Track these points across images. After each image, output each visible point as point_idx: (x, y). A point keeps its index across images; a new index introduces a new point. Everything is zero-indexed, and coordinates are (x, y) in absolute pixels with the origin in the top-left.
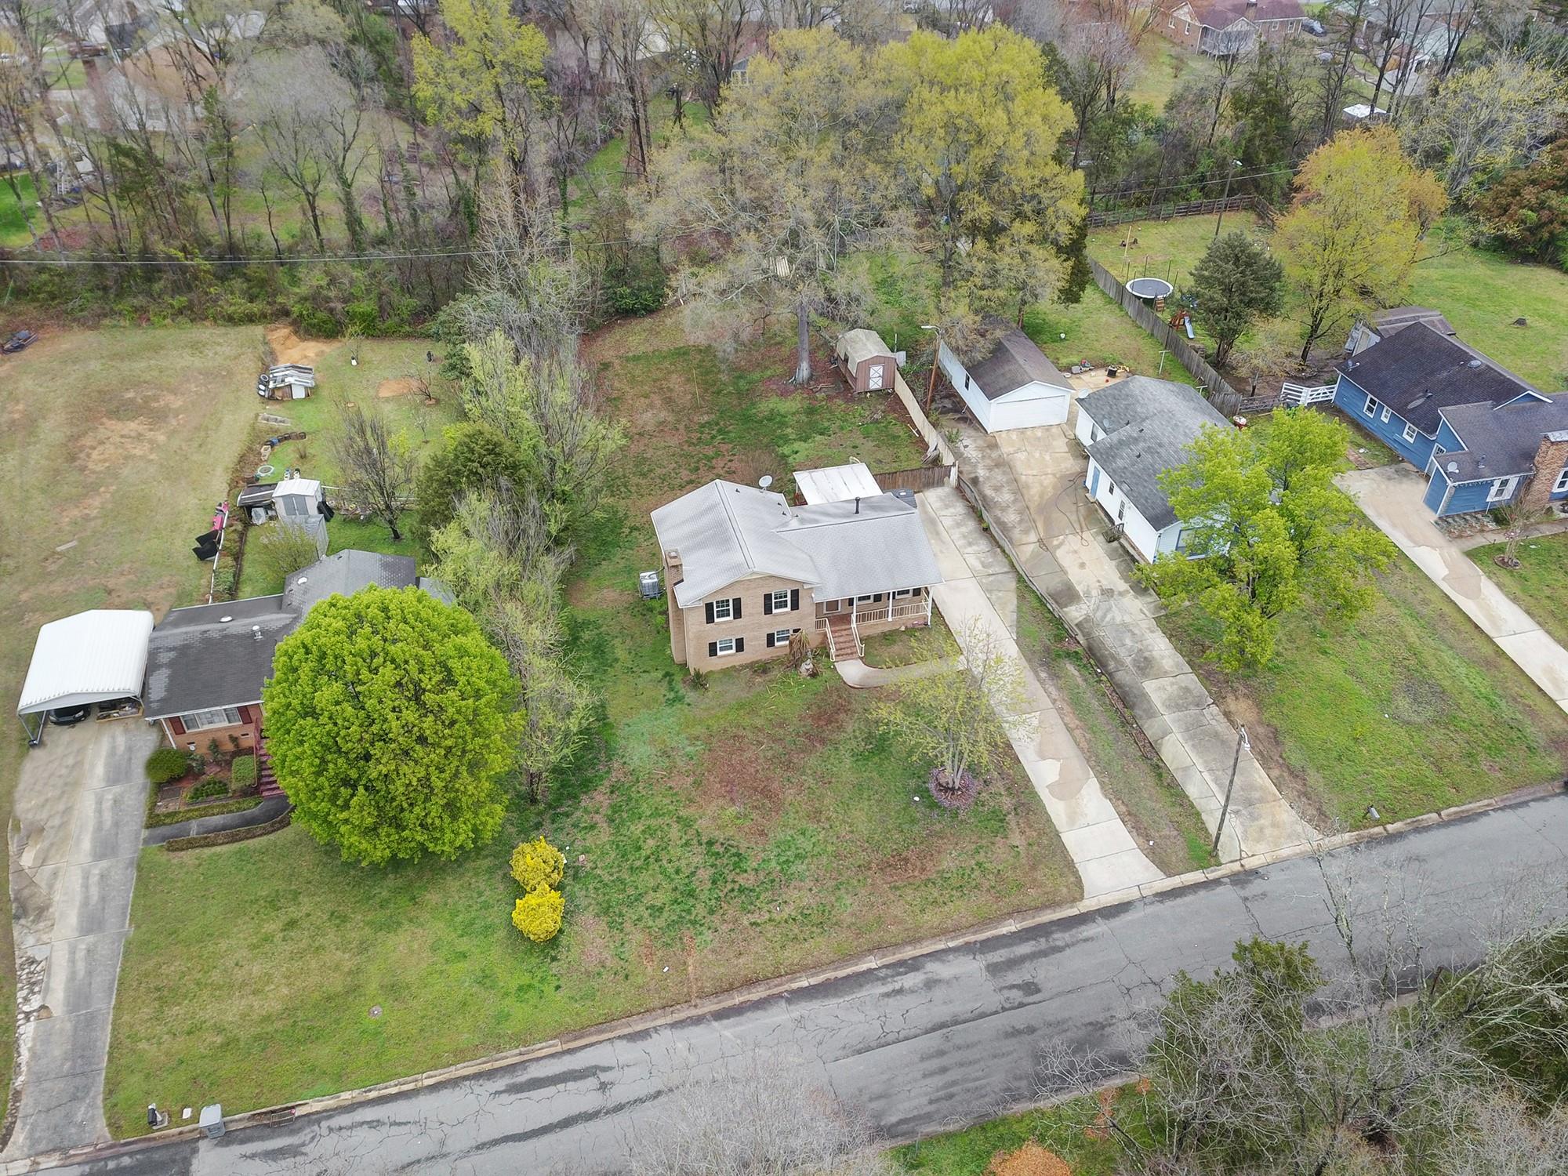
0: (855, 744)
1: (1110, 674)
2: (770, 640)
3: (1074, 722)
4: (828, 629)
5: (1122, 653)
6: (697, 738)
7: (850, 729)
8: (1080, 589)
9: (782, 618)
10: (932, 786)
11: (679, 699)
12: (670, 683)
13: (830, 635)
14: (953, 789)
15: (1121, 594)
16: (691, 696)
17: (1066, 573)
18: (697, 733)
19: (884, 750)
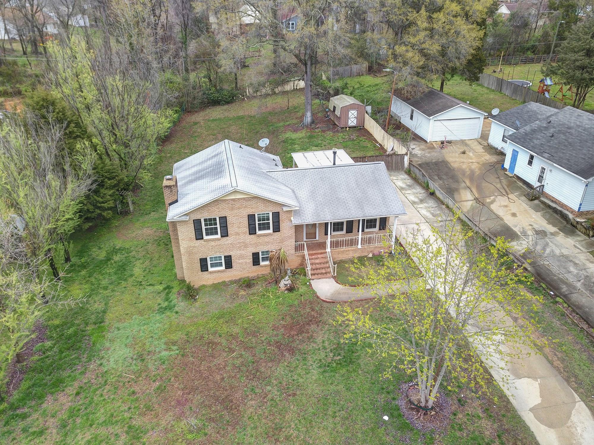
0: (323, 355)
1: (566, 296)
2: (256, 259)
4: (306, 252)
5: (571, 279)
6: (174, 343)
7: (319, 340)
8: (516, 230)
9: (266, 239)
10: (402, 403)
11: (170, 308)
12: (168, 294)
13: (307, 257)
14: (426, 409)
15: (552, 234)
16: (181, 305)
17: (502, 219)
18: (175, 338)
19: (351, 362)
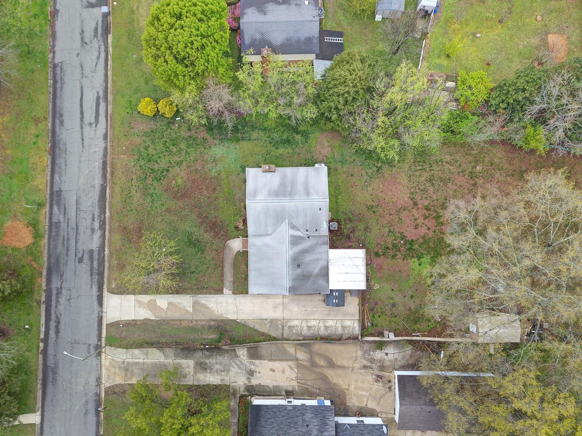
0: (197, 234)
1: (203, 350)
3: (184, 324)
5: (212, 360)
7: (205, 234)
8: (257, 361)
15: (249, 379)
17: (270, 360)
